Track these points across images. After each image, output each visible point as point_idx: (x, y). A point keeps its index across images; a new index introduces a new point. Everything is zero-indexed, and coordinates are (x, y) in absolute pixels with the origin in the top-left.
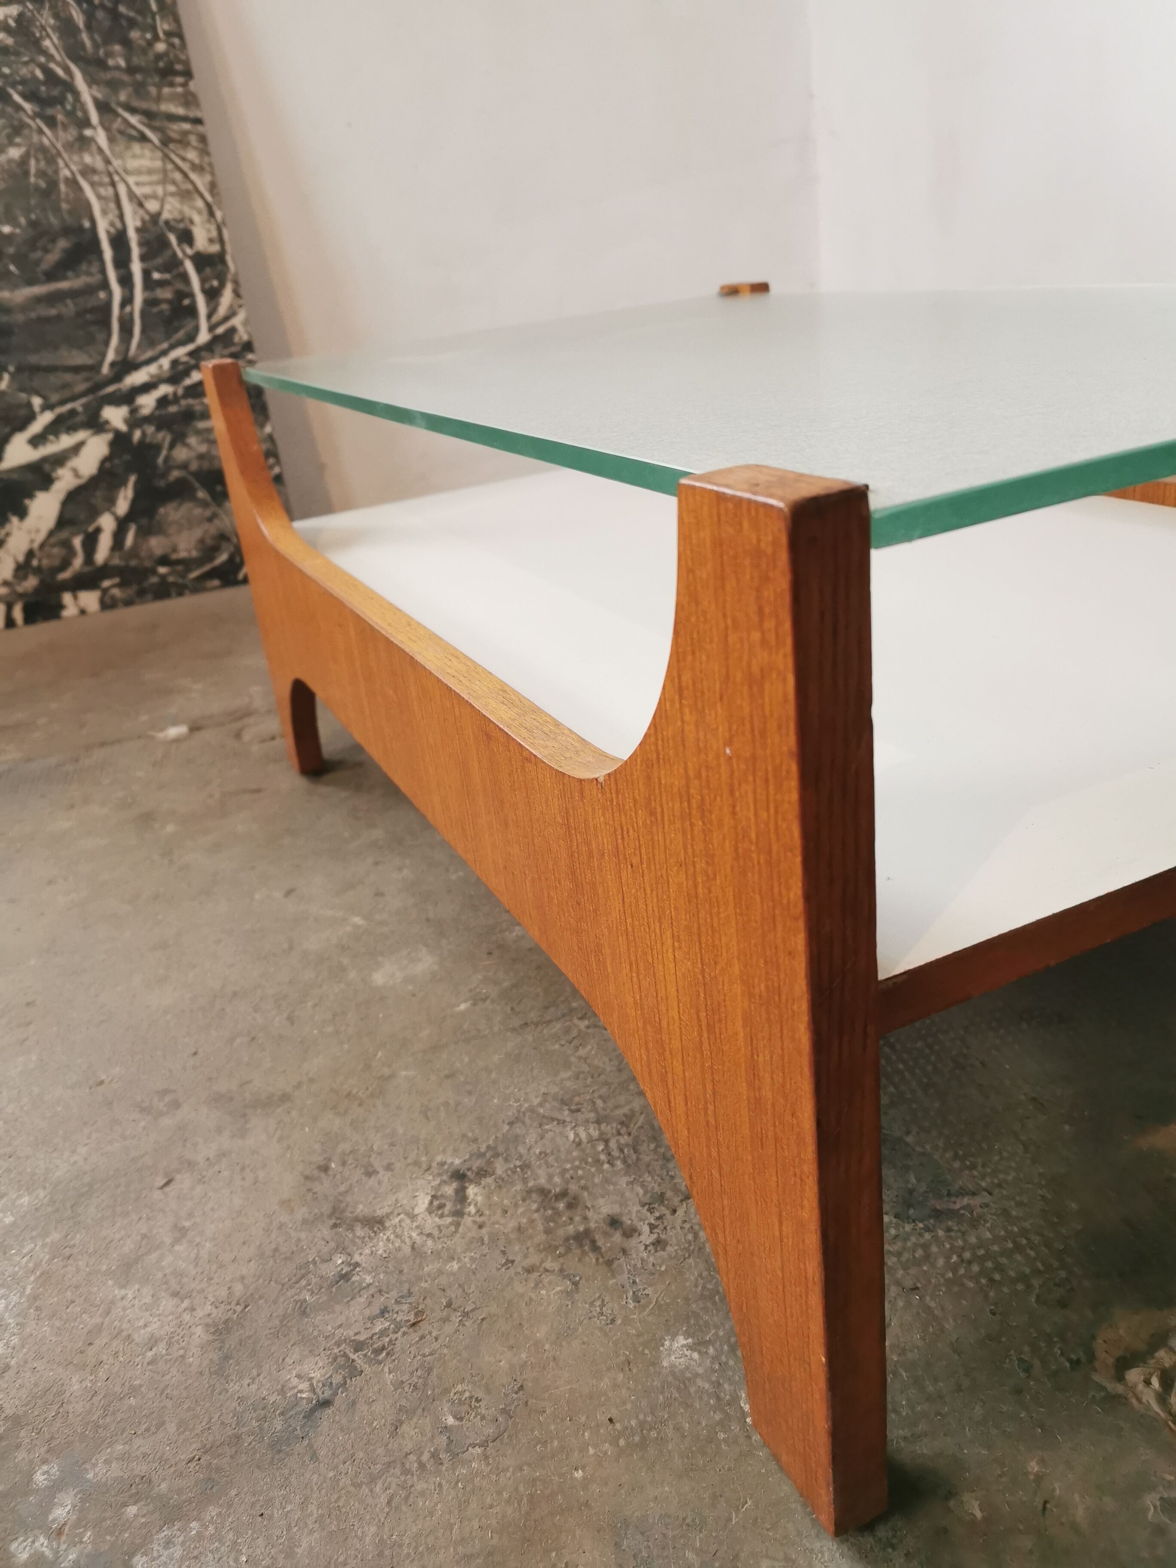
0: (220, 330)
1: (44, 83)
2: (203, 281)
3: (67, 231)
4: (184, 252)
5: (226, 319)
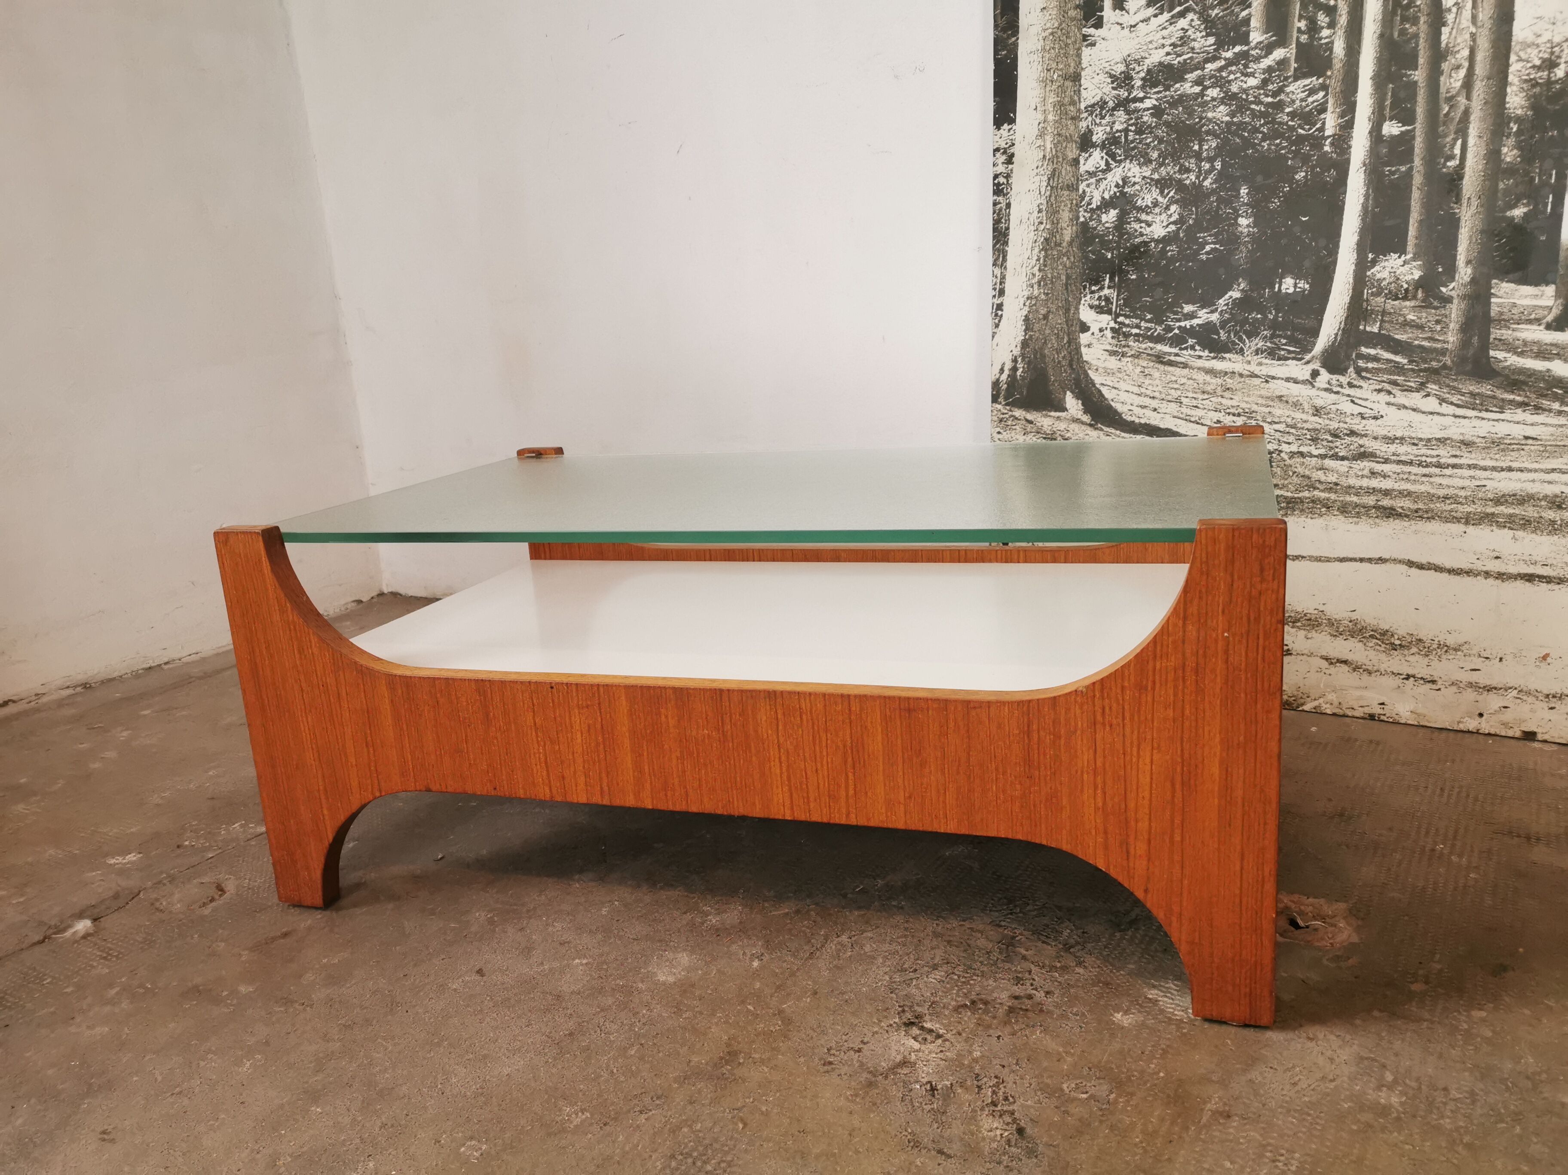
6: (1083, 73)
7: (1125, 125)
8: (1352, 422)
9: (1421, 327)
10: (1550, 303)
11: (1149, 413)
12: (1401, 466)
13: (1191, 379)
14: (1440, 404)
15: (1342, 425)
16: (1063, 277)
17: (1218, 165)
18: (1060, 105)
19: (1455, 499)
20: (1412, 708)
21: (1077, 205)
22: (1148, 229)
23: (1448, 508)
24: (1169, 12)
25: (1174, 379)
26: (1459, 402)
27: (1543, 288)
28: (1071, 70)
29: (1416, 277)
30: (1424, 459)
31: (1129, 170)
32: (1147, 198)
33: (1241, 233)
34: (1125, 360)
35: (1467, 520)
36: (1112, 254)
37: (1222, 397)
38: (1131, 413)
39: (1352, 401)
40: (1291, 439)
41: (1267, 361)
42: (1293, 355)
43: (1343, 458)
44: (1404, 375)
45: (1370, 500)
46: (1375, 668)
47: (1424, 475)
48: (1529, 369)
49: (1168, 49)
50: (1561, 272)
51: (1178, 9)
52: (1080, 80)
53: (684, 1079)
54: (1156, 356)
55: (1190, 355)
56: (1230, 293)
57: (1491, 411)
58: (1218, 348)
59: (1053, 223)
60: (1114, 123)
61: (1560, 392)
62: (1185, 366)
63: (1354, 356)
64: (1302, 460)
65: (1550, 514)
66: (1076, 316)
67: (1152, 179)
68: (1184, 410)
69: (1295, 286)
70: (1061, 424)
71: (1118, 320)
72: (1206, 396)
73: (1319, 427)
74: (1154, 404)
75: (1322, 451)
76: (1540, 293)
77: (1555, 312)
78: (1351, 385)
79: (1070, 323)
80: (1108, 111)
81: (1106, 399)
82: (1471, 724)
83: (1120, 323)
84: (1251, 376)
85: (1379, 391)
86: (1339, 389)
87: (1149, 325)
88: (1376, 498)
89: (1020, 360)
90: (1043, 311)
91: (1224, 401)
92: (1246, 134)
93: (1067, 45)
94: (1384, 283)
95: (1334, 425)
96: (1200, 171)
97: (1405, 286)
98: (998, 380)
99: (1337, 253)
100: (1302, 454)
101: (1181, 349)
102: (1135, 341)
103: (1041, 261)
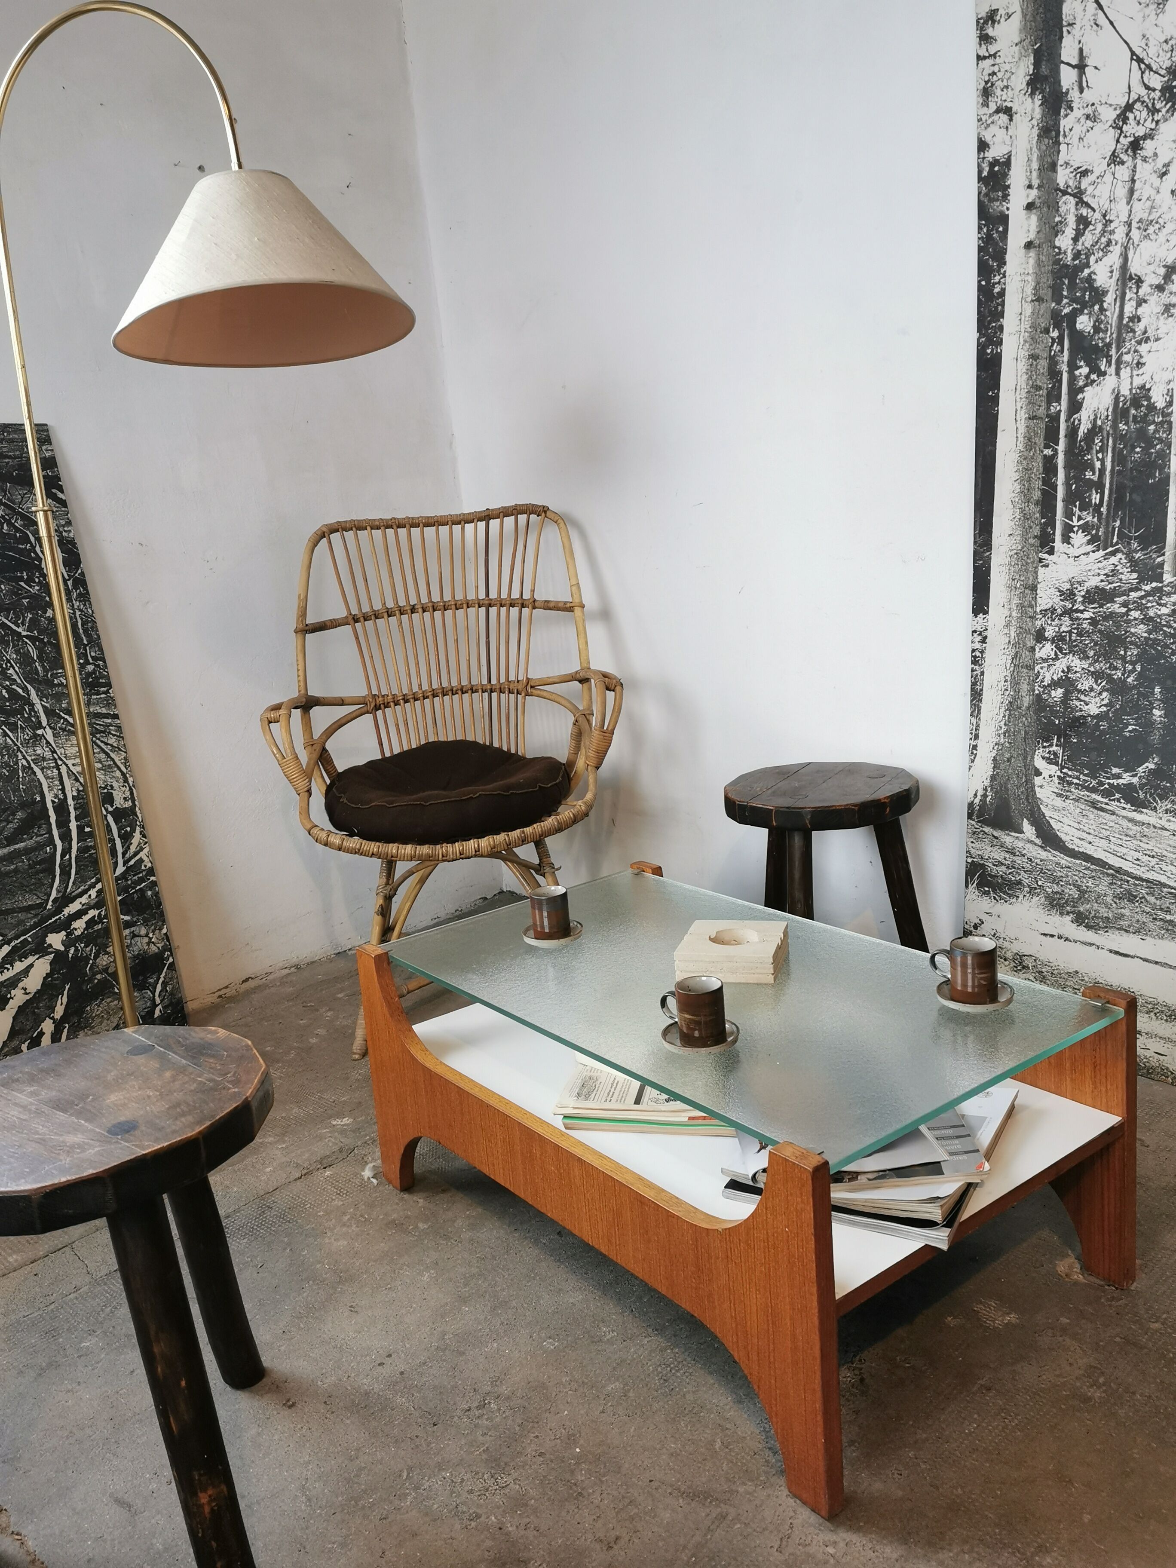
0: (132, 863)
1: (8, 700)
2: (119, 830)
3: (23, 805)
4: (106, 810)
5: (136, 854)
6: (1039, 586)
7: (1070, 628)
11: (1086, 844)
13: (1117, 823)
16: (1023, 732)
17: (1138, 668)
18: (1021, 606)
21: (1033, 681)
22: (1086, 707)
24: (1103, 550)
25: (1105, 821)
28: (1030, 582)
31: (1072, 661)
32: (1086, 684)
33: (1155, 721)
34: (1068, 801)
36: (1059, 721)
37: (1141, 841)
38: (1072, 842)
41: (1174, 819)
49: (1103, 577)
51: (1110, 549)
52: (1036, 591)
54: (1091, 802)
55: (1116, 805)
56: (1147, 764)
58: (1139, 805)
59: (1015, 691)
60: (1061, 625)
62: (1113, 813)
66: (1032, 763)
67: (1089, 671)
68: (1112, 846)
70: (1019, 843)
71: (1063, 771)
72: (1129, 839)
74: (1090, 838)
79: (1027, 767)
80: (1057, 616)
81: (1054, 829)
83: (1065, 773)
84: (1162, 829)
87: (1086, 778)
89: (989, 789)
90: (1007, 755)
91: (1142, 844)
92: (1160, 648)
93: (1027, 563)
96: (1125, 670)
98: (973, 802)
101: (1110, 800)
102: (1076, 788)
103: (1007, 718)
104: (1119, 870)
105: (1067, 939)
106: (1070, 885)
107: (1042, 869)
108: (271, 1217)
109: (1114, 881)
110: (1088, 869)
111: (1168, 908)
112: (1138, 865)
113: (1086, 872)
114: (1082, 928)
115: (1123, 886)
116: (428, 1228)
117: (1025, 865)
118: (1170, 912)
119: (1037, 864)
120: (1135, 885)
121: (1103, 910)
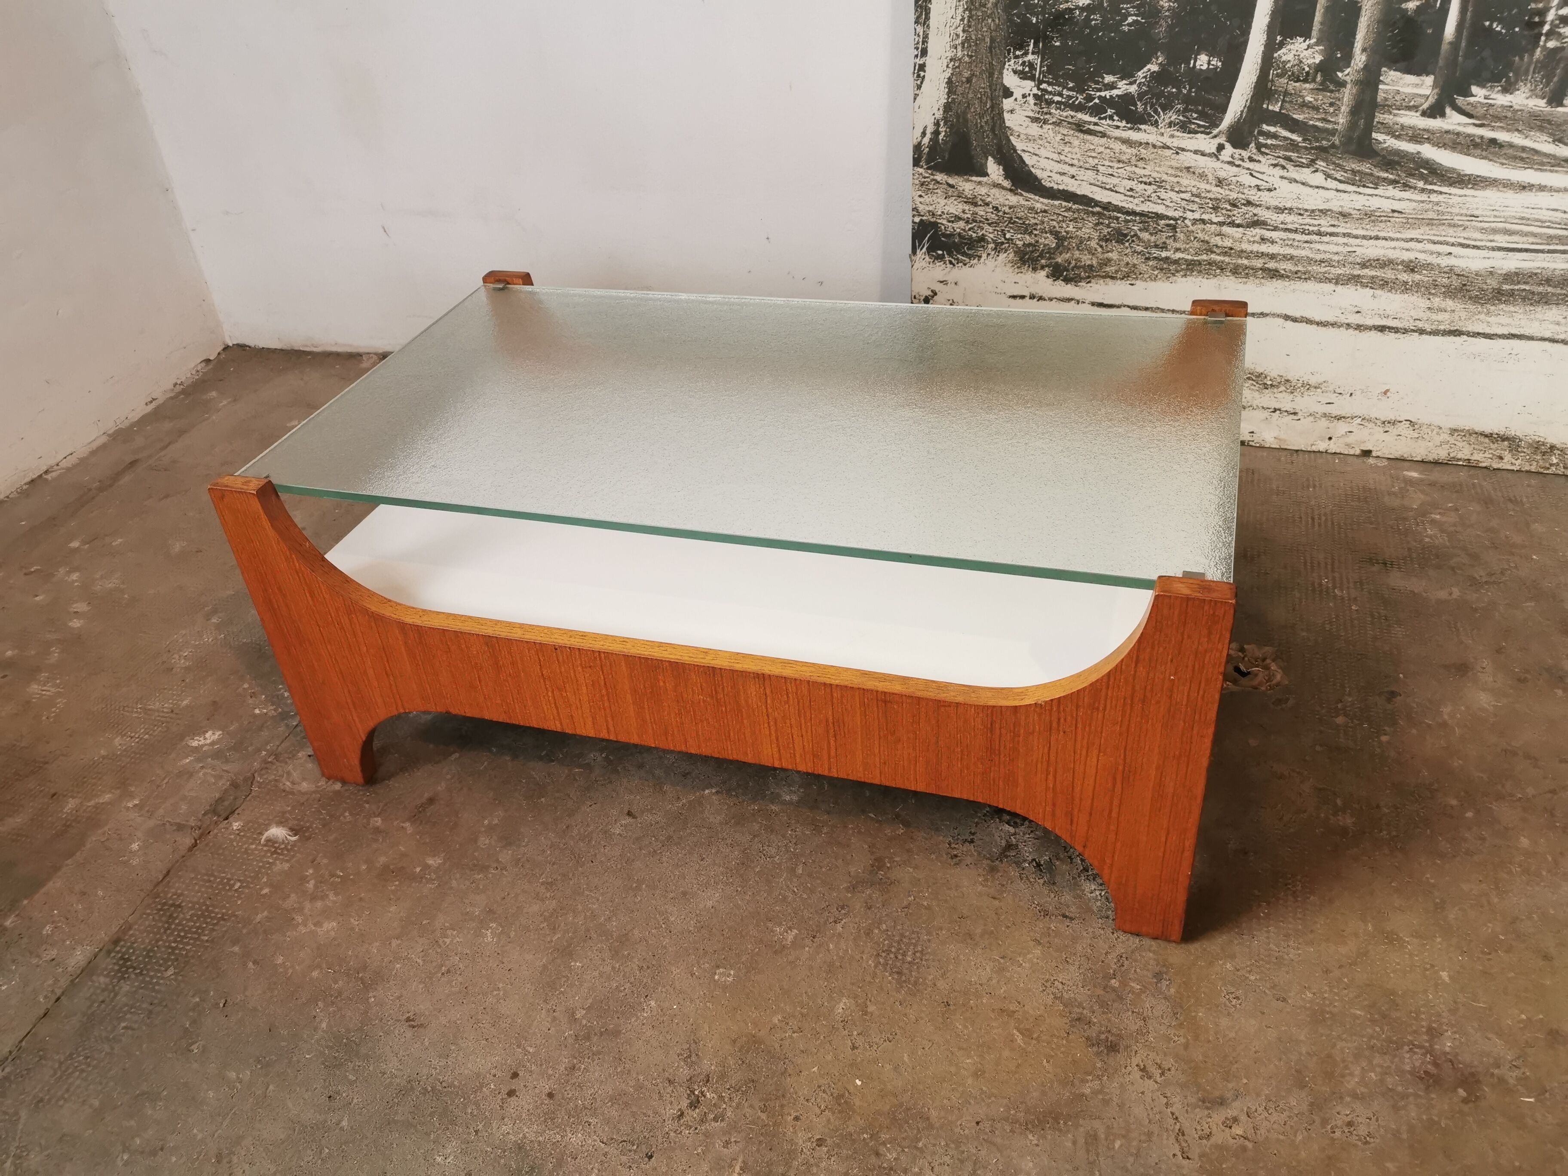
8: (1250, 193)
9: (1316, 109)
10: (1427, 91)
11: (1067, 179)
12: (1288, 234)
13: (1108, 148)
14: (1326, 179)
15: (1240, 195)
16: (988, 40)
19: (1328, 263)
20: (1275, 435)
23: (1323, 270)
25: (1092, 147)
26: (1342, 178)
27: (1424, 78)
29: (1317, 61)
30: (1307, 227)
33: (1163, 7)
34: (1046, 127)
35: (1338, 281)
36: (1037, 18)
37: (1136, 166)
38: (1050, 179)
39: (1251, 175)
40: (1195, 207)
41: (1178, 134)
42: (1202, 129)
43: (1239, 226)
44: (1298, 152)
45: (1258, 263)
46: (1249, 404)
47: (1306, 242)
48: (1402, 151)
50: (1441, 63)
53: (853, 888)
54: (1075, 124)
55: (1109, 126)
56: (1149, 66)
57: (1368, 187)
58: (1135, 120)
61: (1425, 172)
62: (1103, 135)
63: (1256, 133)
64: (1203, 226)
65: (1404, 277)
66: (1000, 81)
68: (1100, 178)
69: (1209, 63)
70: (982, 189)
71: (1041, 87)
72: (1121, 165)
73: (1220, 197)
74: (1073, 171)
75: (1221, 219)
76: (1420, 83)
77: (1431, 100)
78: (1251, 159)
79: (994, 87)
81: (1027, 165)
82: (1322, 446)
83: (1043, 90)
84: (1163, 147)
85: (1275, 165)
86: (1240, 162)
87: (1071, 93)
88: (1263, 261)
89: (942, 123)
90: (967, 74)
91: (1137, 170)
94: (1289, 65)
95: (1233, 195)
97: (1307, 69)
98: (920, 143)
99: (1249, 33)
100: (1203, 221)
101: (1100, 119)
102: (1057, 109)
103: (966, 22)
104: (1107, 206)
105: (1041, 298)
106: (1046, 233)
107: (1011, 218)
108: (188, 920)
109: (1101, 220)
110: (1069, 209)
111: (1164, 243)
112: (1131, 196)
113: (1066, 214)
114: (1060, 282)
115: (1112, 225)
116: (444, 863)
117: (989, 216)
118: (1166, 248)
119: (1005, 213)
120: (1127, 221)
121: (1085, 258)
